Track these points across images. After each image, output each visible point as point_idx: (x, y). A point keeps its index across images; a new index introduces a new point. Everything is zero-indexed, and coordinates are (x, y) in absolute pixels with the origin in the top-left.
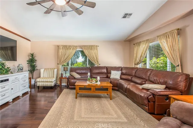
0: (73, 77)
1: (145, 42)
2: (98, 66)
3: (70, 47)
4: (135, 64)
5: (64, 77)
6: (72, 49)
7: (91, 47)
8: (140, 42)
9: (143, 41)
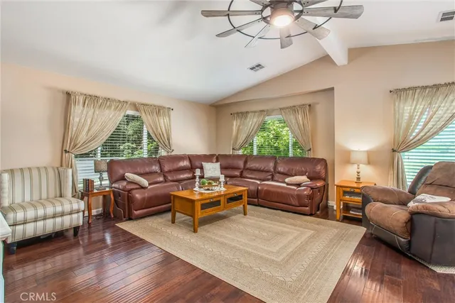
0: (138, 187)
1: (257, 114)
2: (170, 154)
3: (108, 103)
4: (233, 149)
5: (95, 191)
6: (113, 107)
7: (159, 110)
8: (247, 112)
9: (252, 112)
